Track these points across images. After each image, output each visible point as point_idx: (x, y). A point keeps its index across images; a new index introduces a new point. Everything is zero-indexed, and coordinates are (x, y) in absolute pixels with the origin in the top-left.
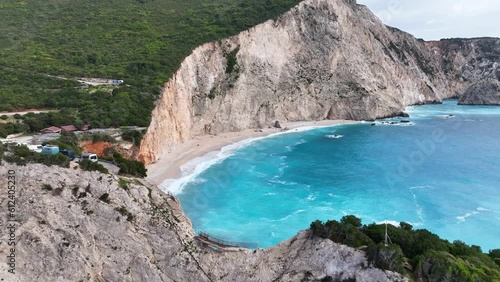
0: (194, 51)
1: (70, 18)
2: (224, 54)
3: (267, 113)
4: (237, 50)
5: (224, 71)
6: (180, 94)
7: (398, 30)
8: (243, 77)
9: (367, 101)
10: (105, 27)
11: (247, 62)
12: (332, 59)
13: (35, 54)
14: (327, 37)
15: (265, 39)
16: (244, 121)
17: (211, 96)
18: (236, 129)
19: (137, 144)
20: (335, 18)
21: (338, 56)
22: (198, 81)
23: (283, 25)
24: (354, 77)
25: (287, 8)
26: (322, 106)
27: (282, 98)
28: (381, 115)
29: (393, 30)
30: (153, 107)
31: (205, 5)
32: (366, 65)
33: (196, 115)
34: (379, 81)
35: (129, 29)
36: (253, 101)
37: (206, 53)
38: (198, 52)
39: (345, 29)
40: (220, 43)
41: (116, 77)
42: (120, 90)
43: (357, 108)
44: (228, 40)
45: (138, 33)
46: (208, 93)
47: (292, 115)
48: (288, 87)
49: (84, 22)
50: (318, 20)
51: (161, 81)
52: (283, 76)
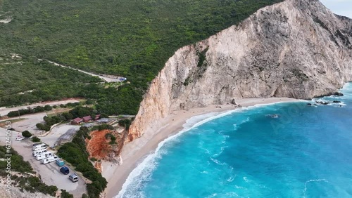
0: (176, 53)
1: (102, 25)
2: (197, 53)
3: (227, 93)
4: (206, 50)
5: (196, 65)
6: (163, 86)
7: (347, 18)
8: (210, 69)
9: (306, 84)
10: (122, 32)
11: (214, 57)
12: (280, 52)
13: (79, 55)
14: (278, 35)
15: (229, 39)
16: (209, 99)
17: (186, 84)
18: (202, 106)
19: (127, 129)
20: (286, 19)
21: (286, 49)
22: (177, 73)
23: (243, 29)
24: (297, 65)
25: (247, 15)
26: (270, 87)
27: (238, 82)
28: (318, 95)
29: (342, 18)
30: (142, 99)
31: (189, 14)
32: (309, 55)
33: (174, 98)
34: (319, 67)
35: (137, 34)
36: (216, 85)
37: (184, 53)
38: (179, 53)
39: (294, 28)
40: (195, 46)
41: (122, 75)
42: (123, 86)
43: (298, 89)
44: (201, 43)
45: (142, 37)
46: (183, 81)
47: (246, 93)
48: (244, 74)
49: (110, 28)
50: (271, 22)
51: (149, 79)
52: (241, 65)
